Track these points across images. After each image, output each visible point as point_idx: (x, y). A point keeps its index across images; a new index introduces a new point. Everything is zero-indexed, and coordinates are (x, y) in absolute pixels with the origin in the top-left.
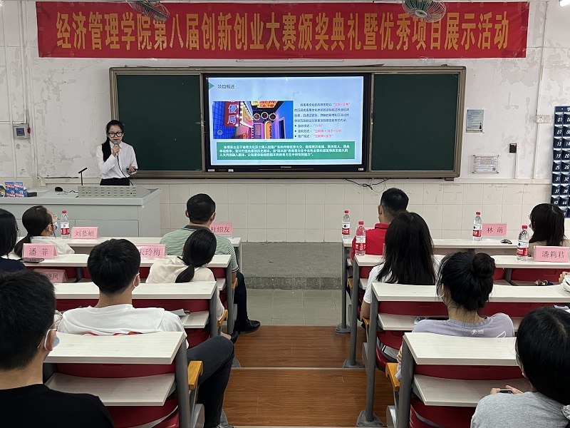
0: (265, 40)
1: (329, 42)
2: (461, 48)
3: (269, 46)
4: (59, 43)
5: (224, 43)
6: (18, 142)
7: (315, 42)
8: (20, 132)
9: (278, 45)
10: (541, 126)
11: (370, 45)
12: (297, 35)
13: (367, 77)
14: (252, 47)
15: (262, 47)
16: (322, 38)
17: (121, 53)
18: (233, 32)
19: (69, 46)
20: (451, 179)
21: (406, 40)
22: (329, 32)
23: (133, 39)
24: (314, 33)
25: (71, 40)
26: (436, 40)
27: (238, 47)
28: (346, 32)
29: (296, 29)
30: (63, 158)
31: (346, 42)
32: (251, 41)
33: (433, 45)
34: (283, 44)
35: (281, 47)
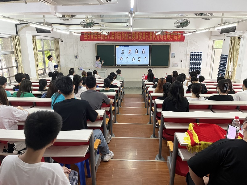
0: (128, 37)
1: (142, 38)
2: (170, 39)
3: (129, 39)
4: (85, 38)
5: (119, 38)
6: (76, 59)
7: (139, 38)
8: (76, 57)
9: (131, 39)
10: (188, 56)
11: (151, 39)
12: (135, 37)
13: (150, 46)
14: (125, 39)
15: (128, 39)
16: (140, 37)
17: (98, 40)
18: (121, 36)
19: (87, 39)
20: (168, 68)
21: (159, 38)
22: (142, 36)
23: (100, 37)
24: (139, 36)
25: (87, 38)
26: (165, 38)
27: (123, 39)
28: (146, 36)
29: (135, 35)
30: (85, 63)
31: (146, 38)
32: (125, 38)
33: (164, 39)
34: (132, 38)
35: (132, 39)
